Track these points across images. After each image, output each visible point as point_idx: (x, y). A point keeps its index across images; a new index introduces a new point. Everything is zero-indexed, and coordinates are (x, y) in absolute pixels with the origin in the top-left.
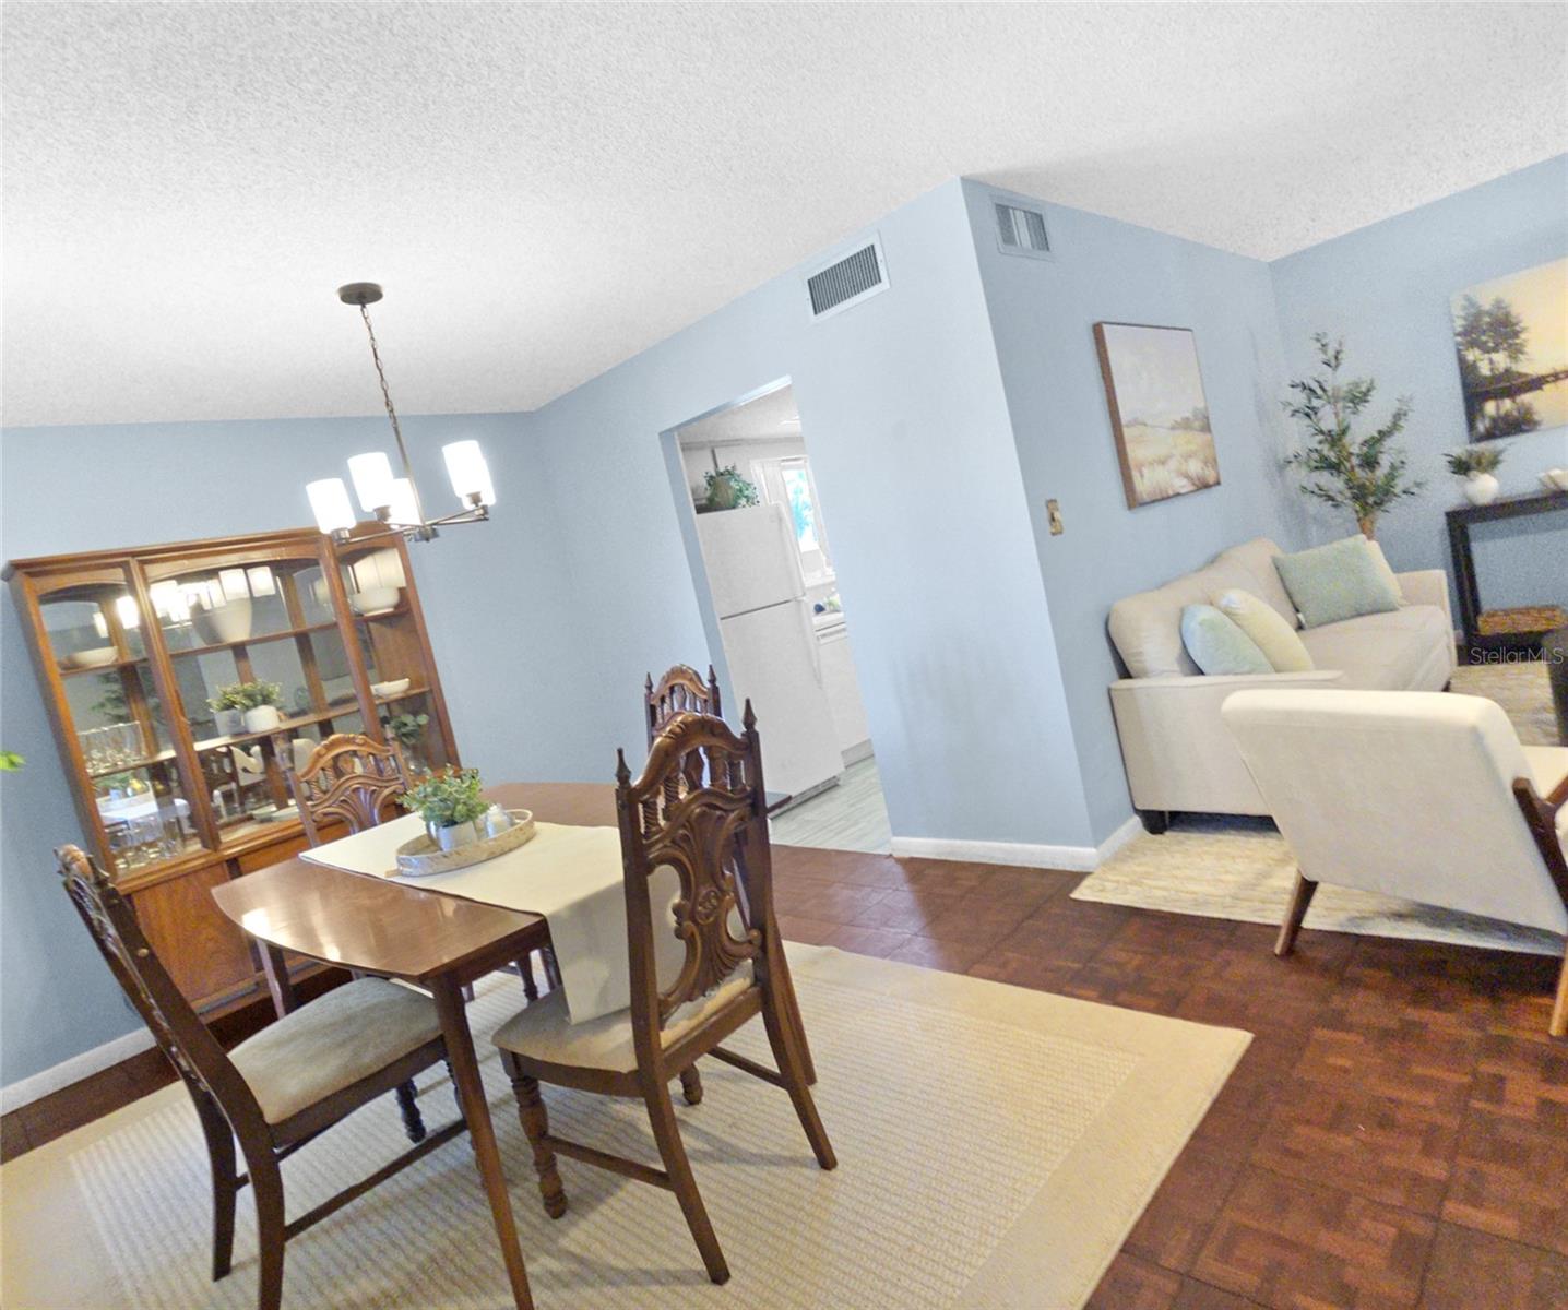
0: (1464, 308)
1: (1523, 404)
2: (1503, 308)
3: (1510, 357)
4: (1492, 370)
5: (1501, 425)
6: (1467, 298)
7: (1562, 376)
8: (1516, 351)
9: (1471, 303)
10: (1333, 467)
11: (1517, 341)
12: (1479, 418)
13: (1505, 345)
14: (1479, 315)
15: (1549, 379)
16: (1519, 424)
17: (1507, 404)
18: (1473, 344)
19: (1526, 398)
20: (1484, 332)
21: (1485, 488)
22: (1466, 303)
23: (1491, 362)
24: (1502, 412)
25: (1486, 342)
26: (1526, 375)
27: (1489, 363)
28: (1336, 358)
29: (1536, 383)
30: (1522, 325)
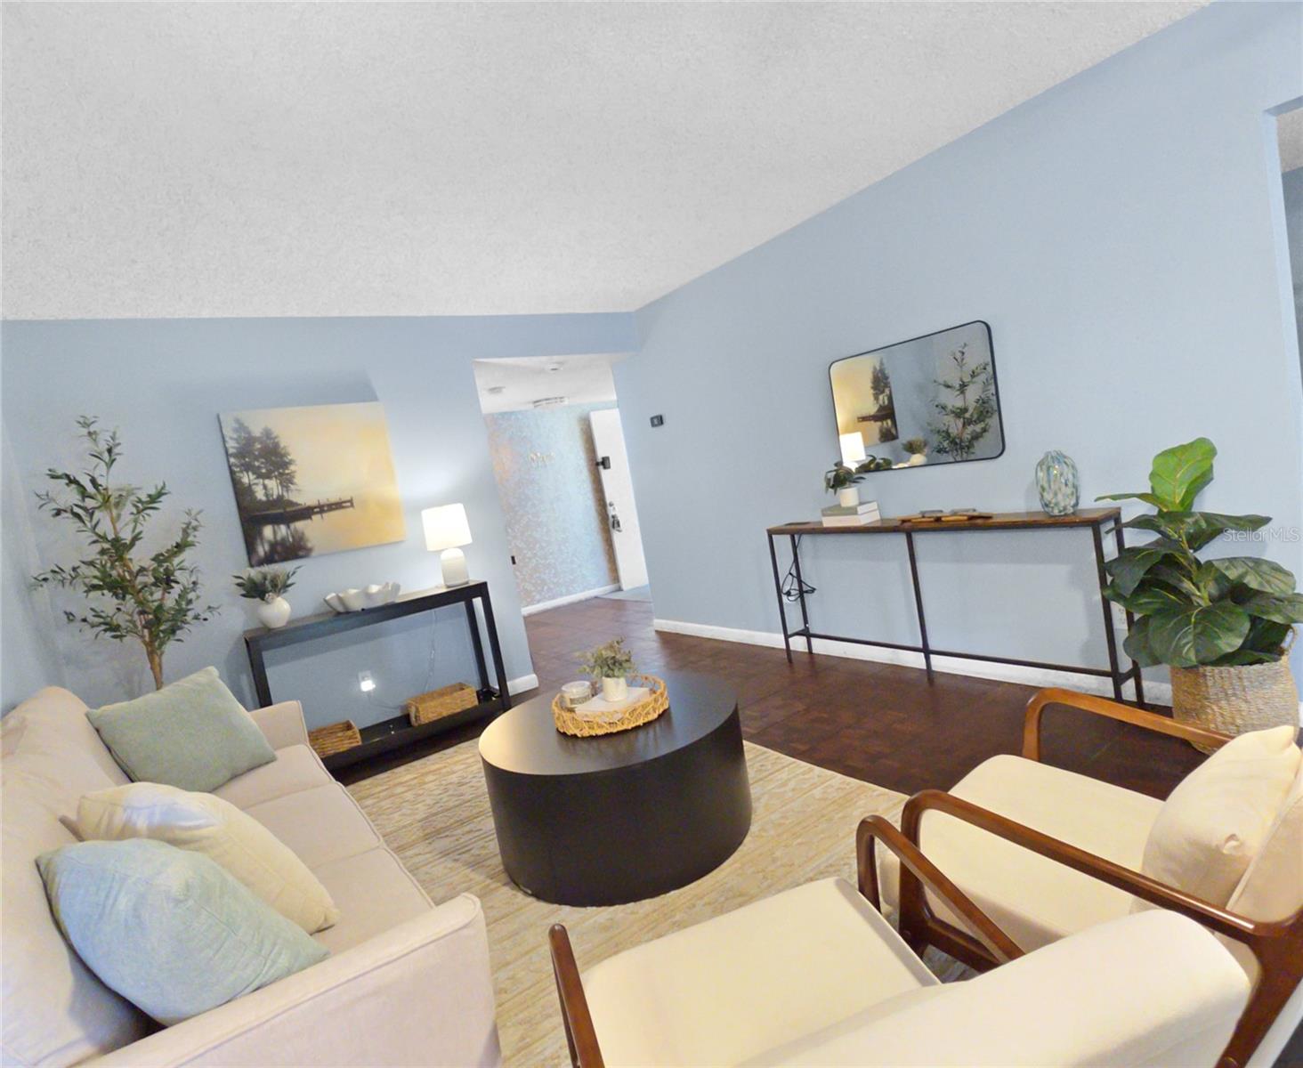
0: (236, 430)
1: (296, 530)
2: (271, 438)
3: (283, 486)
4: (266, 495)
5: (279, 549)
6: (237, 421)
7: (326, 508)
8: (286, 481)
9: (241, 427)
10: (118, 587)
11: (287, 471)
12: (259, 541)
13: (276, 473)
14: (250, 440)
15: (316, 510)
16: (293, 550)
17: (283, 530)
18: (248, 468)
19: (299, 525)
20: (256, 459)
21: (280, 610)
22: (237, 426)
23: (265, 487)
24: (279, 537)
25: (259, 468)
26: (297, 504)
27: (264, 489)
28: (110, 451)
29: (306, 513)
30: (290, 457)
